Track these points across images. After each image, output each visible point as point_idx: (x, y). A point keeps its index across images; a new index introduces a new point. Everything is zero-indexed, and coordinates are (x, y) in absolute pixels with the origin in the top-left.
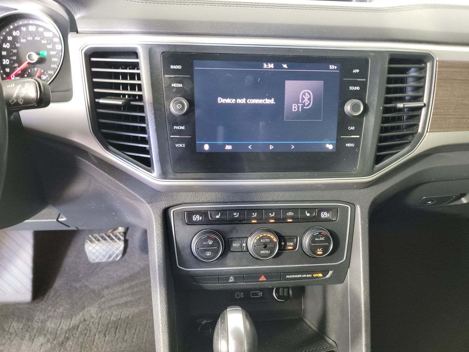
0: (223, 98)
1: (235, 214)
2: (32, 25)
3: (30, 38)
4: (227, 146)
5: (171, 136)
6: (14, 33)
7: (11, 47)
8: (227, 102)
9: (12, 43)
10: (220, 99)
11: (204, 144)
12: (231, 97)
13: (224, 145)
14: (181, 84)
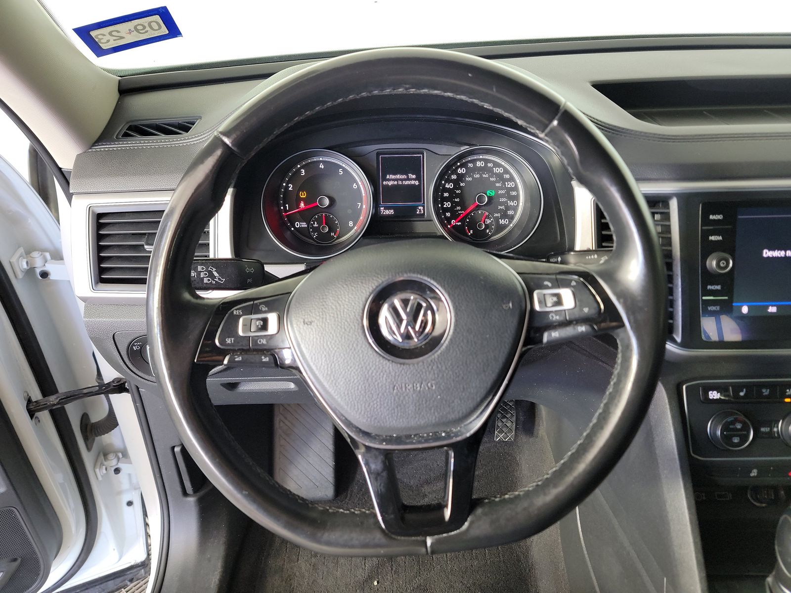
0: (769, 250)
1: (764, 391)
2: (480, 160)
3: (477, 176)
4: (770, 307)
5: (704, 298)
6: (460, 171)
7: (455, 188)
8: (774, 256)
9: (456, 183)
10: (766, 253)
11: (742, 306)
12: (780, 249)
13: (767, 307)
14: (721, 237)
